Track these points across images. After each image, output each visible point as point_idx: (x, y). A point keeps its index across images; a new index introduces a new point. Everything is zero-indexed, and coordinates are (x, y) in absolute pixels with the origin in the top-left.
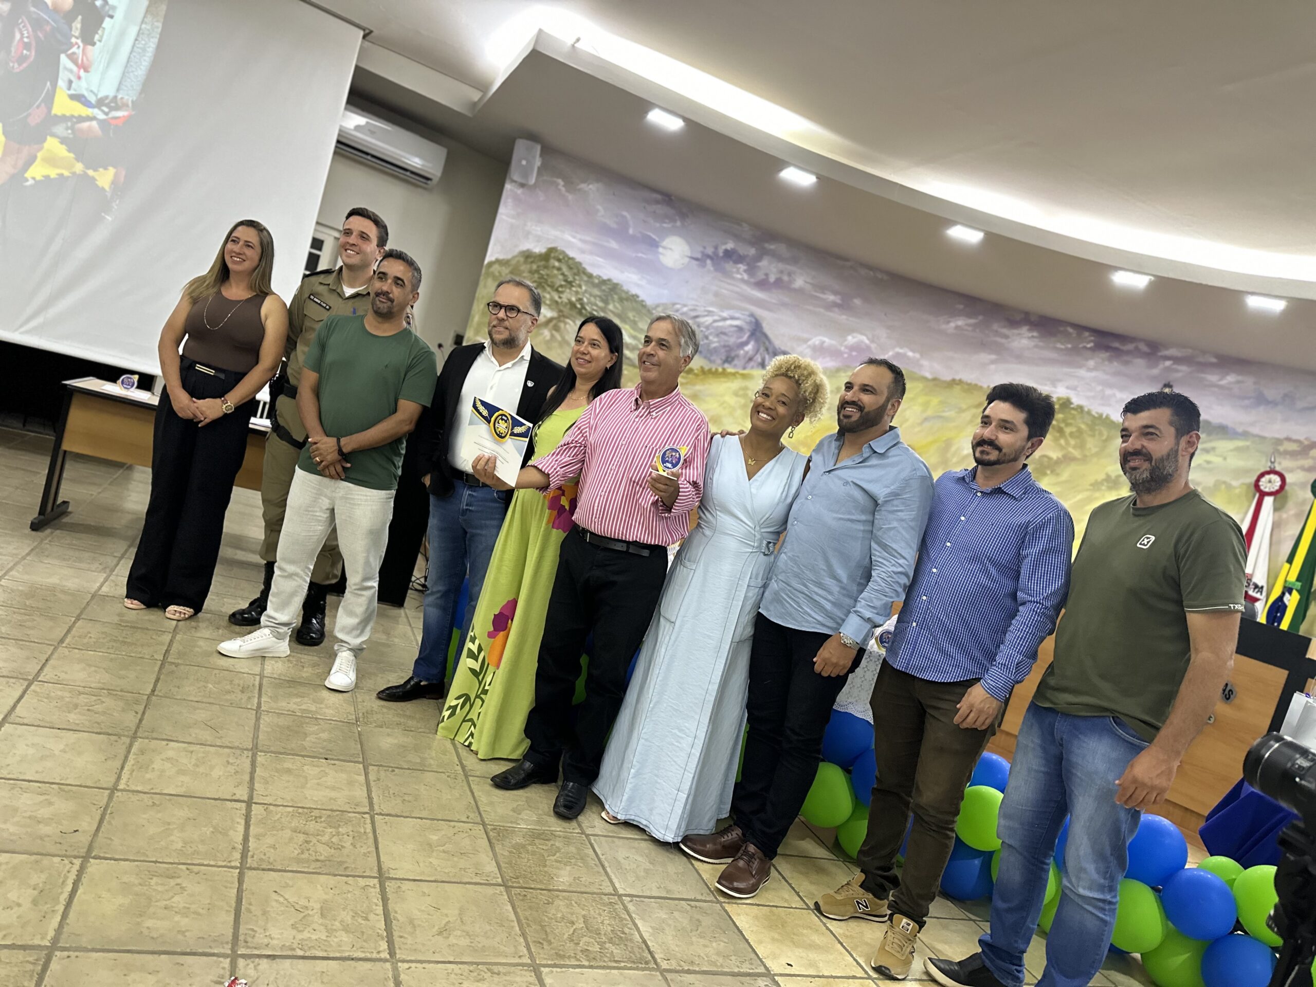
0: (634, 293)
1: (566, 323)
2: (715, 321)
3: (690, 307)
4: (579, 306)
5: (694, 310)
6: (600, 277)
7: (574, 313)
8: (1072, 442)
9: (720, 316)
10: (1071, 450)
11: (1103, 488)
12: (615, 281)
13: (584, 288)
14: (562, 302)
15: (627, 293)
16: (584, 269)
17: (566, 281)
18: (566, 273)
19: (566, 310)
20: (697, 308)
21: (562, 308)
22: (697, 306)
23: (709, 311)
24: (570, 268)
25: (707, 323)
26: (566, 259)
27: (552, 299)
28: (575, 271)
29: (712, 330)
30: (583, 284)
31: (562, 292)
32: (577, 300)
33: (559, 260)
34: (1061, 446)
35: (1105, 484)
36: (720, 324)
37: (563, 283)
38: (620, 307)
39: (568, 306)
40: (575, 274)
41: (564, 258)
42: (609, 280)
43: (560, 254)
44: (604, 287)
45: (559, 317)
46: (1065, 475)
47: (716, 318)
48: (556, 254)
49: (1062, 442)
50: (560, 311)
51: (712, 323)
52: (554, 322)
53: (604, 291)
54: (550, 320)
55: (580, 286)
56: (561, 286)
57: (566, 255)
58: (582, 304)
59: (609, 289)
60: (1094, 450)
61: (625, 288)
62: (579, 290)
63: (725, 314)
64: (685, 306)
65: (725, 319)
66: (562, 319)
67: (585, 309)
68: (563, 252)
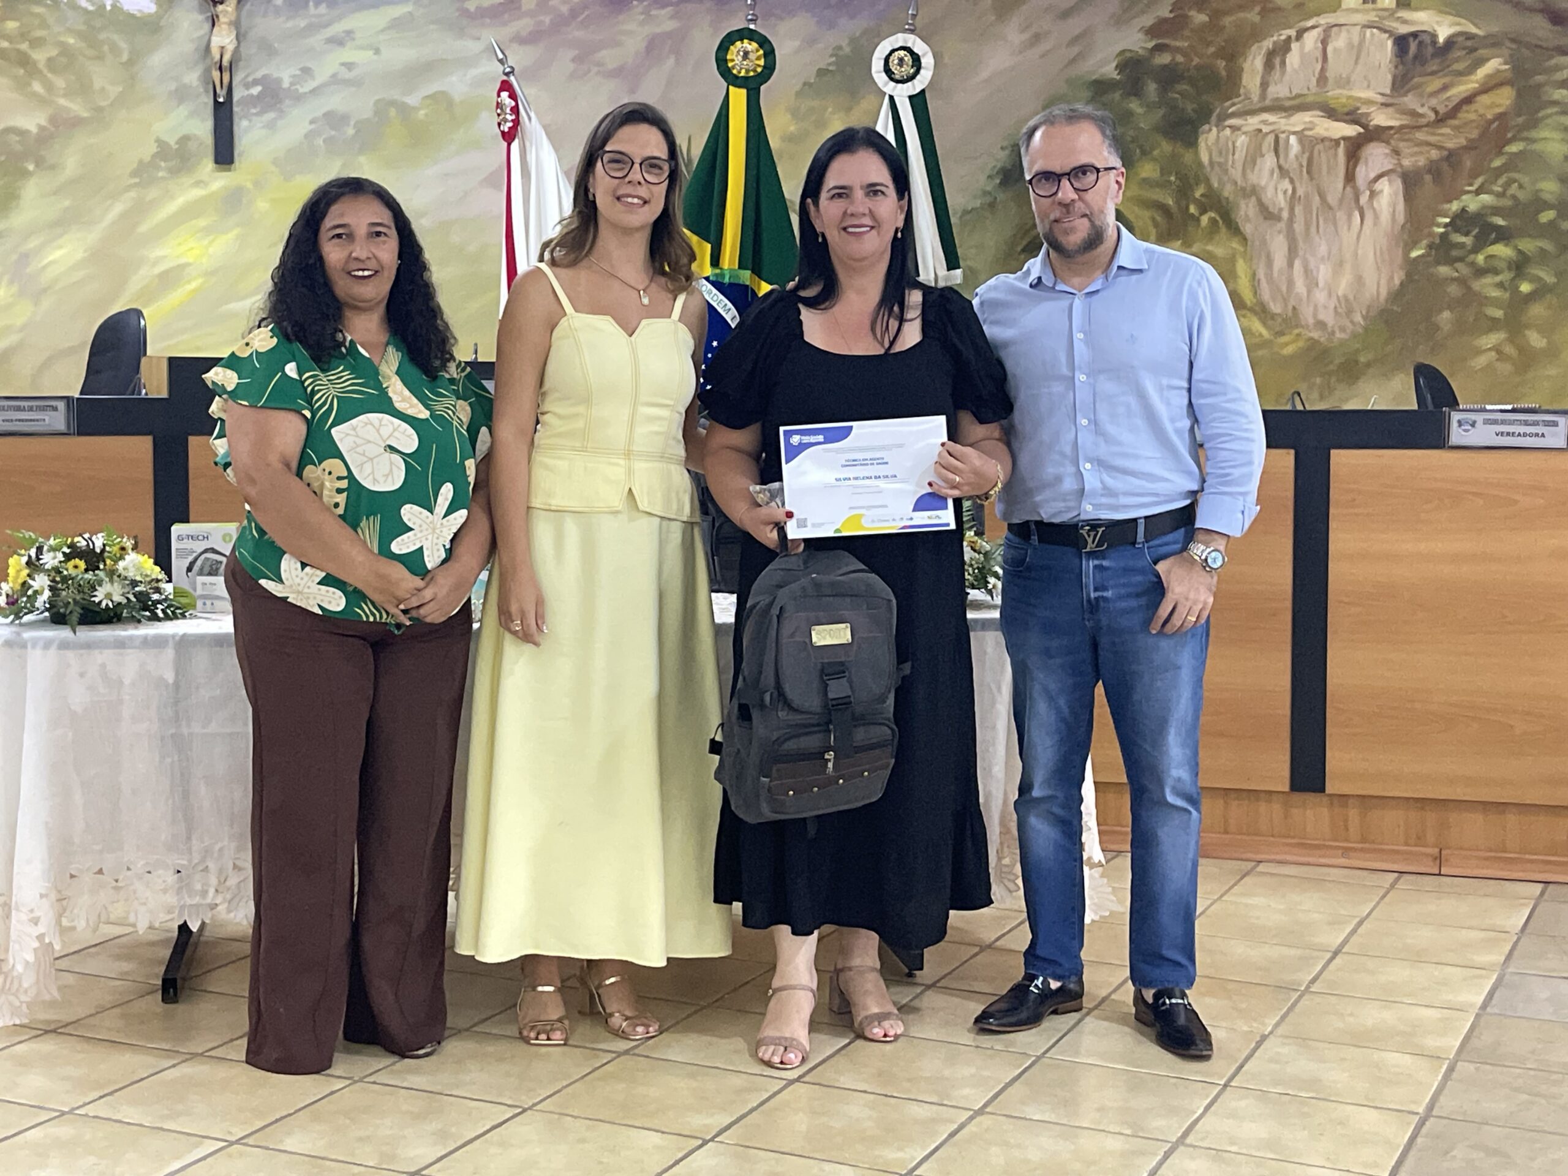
8: (60, 83)
10: (62, 101)
11: (160, 174)
34: (35, 94)
35: (163, 164)
46: (71, 163)
49: (37, 87)
60: (114, 90)
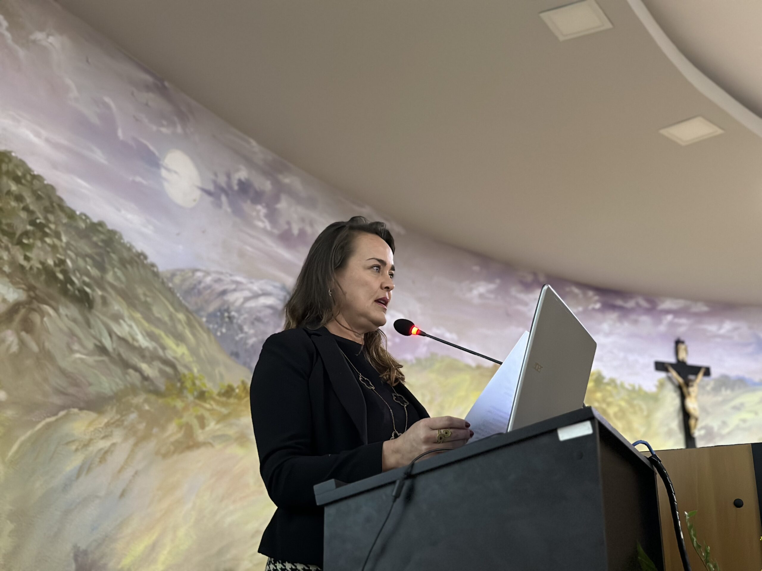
0: (139, 250)
1: (43, 314)
2: (247, 299)
3: (215, 276)
4: (60, 276)
5: (218, 281)
6: (87, 217)
7: (54, 291)
9: (250, 290)
12: (110, 227)
13: (64, 239)
14: (31, 268)
15: (129, 249)
16: (61, 199)
17: (33, 223)
18: (32, 207)
19: (40, 285)
20: (222, 277)
21: (33, 282)
22: (221, 273)
23: (237, 283)
24: (39, 198)
25: (238, 303)
26: (29, 177)
27: (13, 262)
28: (47, 203)
29: (246, 316)
30: (61, 229)
31: (28, 247)
32: (56, 265)
33: (17, 180)
36: (251, 304)
37: (29, 228)
38: (123, 278)
39: (43, 277)
40: (47, 210)
41: (24, 176)
42: (101, 224)
43: (17, 166)
44: (95, 239)
45: (30, 300)
47: (247, 294)
48: (11, 167)
50: (30, 288)
51: (243, 303)
52: (23, 311)
53: (96, 245)
54: (15, 308)
55: (58, 235)
56: (26, 234)
57: (28, 171)
58: (65, 272)
59: (103, 241)
61: (126, 239)
62: (56, 241)
63: (255, 287)
64: (207, 273)
65: (256, 296)
66: (35, 304)
67: (72, 283)
68: (22, 164)
